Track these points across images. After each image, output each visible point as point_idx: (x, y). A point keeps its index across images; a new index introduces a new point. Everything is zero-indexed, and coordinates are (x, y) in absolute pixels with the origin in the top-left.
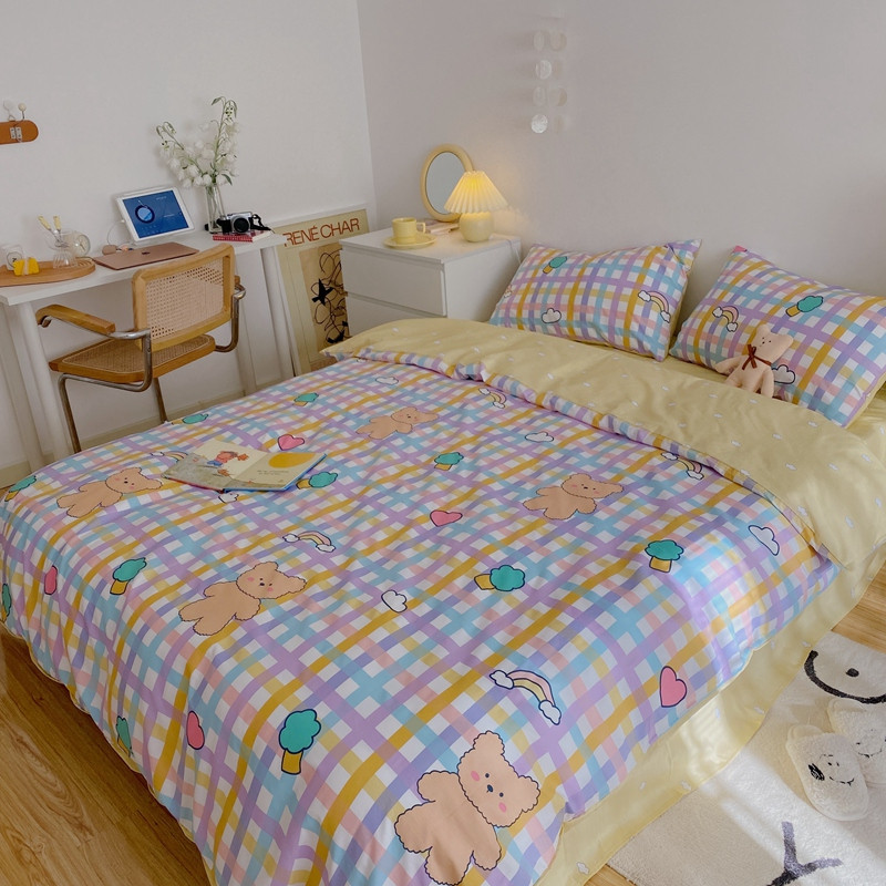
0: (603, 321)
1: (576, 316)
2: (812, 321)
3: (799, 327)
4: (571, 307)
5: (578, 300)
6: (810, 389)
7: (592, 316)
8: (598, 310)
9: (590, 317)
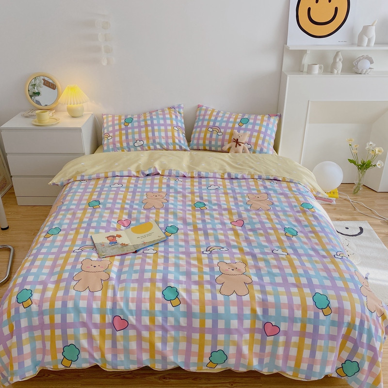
0: (163, 141)
1: (151, 141)
2: (250, 127)
3: (246, 130)
4: (148, 138)
5: (150, 134)
6: (258, 149)
7: (158, 140)
8: (160, 137)
9: (157, 140)
